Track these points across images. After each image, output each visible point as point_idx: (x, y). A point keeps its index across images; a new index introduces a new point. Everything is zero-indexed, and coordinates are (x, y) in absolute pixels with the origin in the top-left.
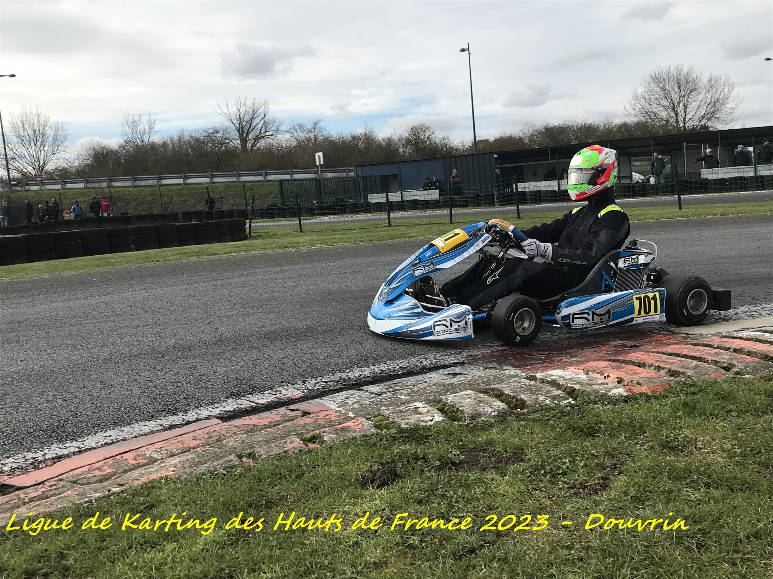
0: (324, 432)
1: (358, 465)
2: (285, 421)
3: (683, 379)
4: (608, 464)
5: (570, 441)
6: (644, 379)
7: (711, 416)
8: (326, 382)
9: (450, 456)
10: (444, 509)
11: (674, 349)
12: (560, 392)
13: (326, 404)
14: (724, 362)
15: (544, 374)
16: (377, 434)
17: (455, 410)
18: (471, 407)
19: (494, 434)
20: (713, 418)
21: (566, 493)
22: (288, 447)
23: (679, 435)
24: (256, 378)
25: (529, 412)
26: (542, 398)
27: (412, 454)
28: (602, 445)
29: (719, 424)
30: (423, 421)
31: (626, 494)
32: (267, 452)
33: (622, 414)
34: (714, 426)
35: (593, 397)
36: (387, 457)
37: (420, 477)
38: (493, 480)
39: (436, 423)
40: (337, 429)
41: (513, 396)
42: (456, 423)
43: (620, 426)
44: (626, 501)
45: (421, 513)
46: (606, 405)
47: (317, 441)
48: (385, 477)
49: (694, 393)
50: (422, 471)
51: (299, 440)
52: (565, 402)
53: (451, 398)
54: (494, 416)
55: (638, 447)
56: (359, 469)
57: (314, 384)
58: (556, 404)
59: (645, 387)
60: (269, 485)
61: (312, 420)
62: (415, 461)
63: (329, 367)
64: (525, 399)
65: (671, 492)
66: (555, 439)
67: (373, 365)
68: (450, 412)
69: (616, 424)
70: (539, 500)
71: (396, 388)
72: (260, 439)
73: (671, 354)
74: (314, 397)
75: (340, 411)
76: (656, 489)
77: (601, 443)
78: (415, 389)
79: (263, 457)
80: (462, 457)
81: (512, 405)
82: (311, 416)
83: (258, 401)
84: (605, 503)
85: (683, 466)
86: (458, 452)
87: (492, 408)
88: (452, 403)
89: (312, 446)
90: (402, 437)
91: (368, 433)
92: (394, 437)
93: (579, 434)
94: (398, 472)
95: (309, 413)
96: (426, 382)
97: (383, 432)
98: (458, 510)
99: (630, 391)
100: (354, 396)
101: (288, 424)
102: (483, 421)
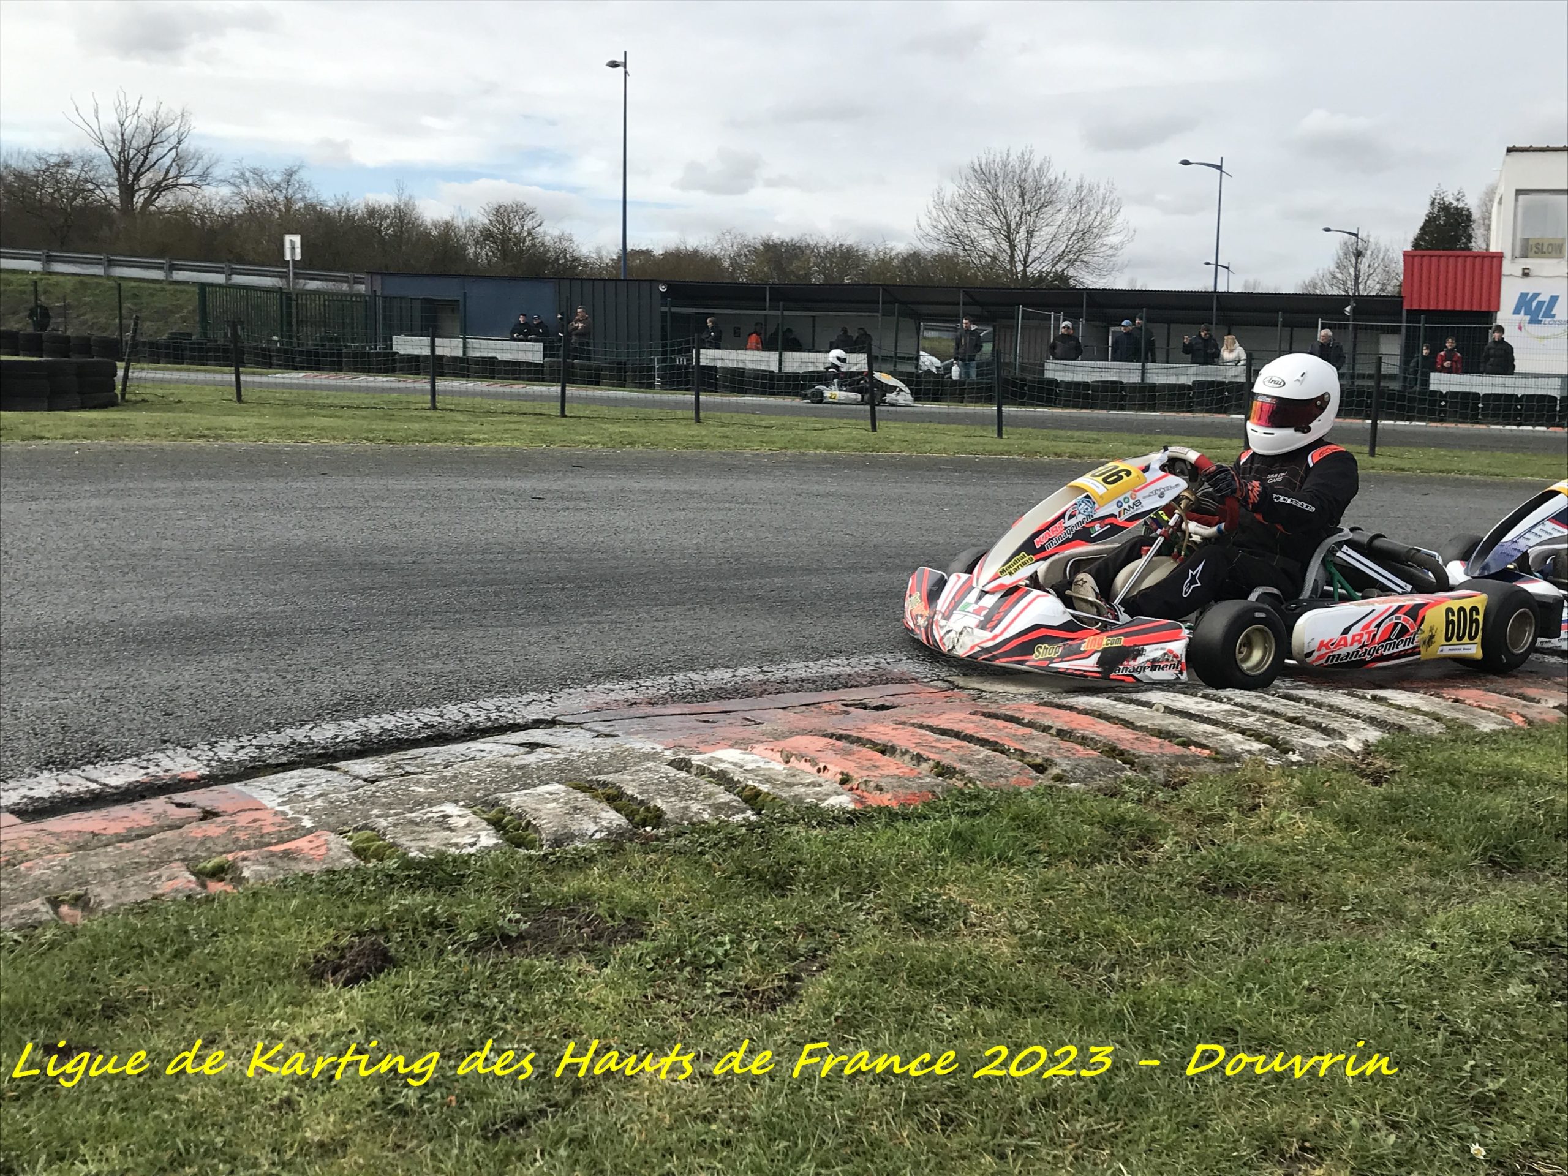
0: (245, 859)
1: (309, 933)
2: (162, 829)
3: (960, 784)
4: (802, 948)
5: (738, 896)
6: (890, 779)
7: (1000, 859)
8: (260, 748)
9: (500, 923)
10: (475, 1033)
11: (954, 721)
12: (732, 796)
13: (255, 795)
14: (1037, 755)
15: (707, 756)
16: (356, 869)
17: (523, 824)
18: (557, 820)
19: (595, 879)
20: (1003, 865)
21: (717, 1005)
22: (163, 887)
23: (939, 895)
24: (106, 730)
25: (668, 835)
26: (695, 807)
27: (424, 916)
28: (795, 910)
29: (1012, 877)
30: (456, 845)
31: (827, 1011)
32: (115, 896)
33: (841, 848)
34: (1003, 882)
35: (791, 810)
36: (373, 920)
37: (436, 965)
38: (579, 975)
39: (480, 851)
40: (273, 854)
41: (642, 801)
42: (523, 851)
43: (833, 872)
44: (825, 1025)
45: (428, 1040)
46: (814, 827)
47: (228, 877)
48: (362, 963)
49: (975, 814)
50: (441, 952)
51: (187, 874)
52: (739, 817)
53: (517, 800)
54: (600, 840)
55: (862, 917)
56: (311, 942)
57: (233, 749)
58: (721, 822)
59: (889, 796)
60: (115, 967)
61: (222, 830)
62: (430, 929)
63: (270, 715)
64: (664, 807)
65: (909, 1010)
66: (709, 892)
67: (366, 716)
68: (513, 828)
69: (827, 867)
70: (663, 1020)
71: (408, 768)
72: (104, 866)
73: (944, 732)
74: (230, 779)
75: (284, 813)
76: (884, 1003)
77: (794, 905)
78: (449, 773)
79: (107, 906)
80: (524, 926)
81: (637, 818)
82: (219, 820)
83: (107, 781)
84: (787, 1029)
85: (936, 961)
86: (518, 916)
87: (596, 823)
88: (519, 810)
89: (216, 887)
90: (409, 876)
91: (338, 867)
92: (391, 876)
93: (757, 884)
94: (392, 952)
95: (217, 814)
96: (472, 759)
97: (370, 865)
98: (503, 1037)
99: (862, 803)
100: (318, 781)
101: (169, 834)
102: (575, 849)
